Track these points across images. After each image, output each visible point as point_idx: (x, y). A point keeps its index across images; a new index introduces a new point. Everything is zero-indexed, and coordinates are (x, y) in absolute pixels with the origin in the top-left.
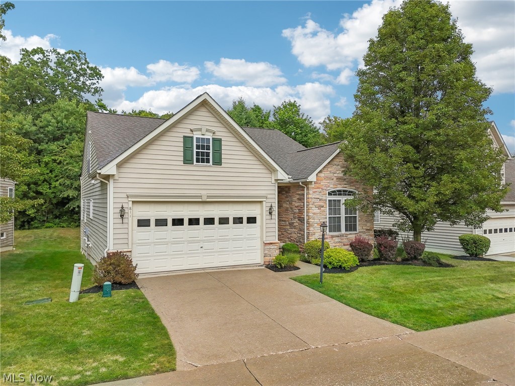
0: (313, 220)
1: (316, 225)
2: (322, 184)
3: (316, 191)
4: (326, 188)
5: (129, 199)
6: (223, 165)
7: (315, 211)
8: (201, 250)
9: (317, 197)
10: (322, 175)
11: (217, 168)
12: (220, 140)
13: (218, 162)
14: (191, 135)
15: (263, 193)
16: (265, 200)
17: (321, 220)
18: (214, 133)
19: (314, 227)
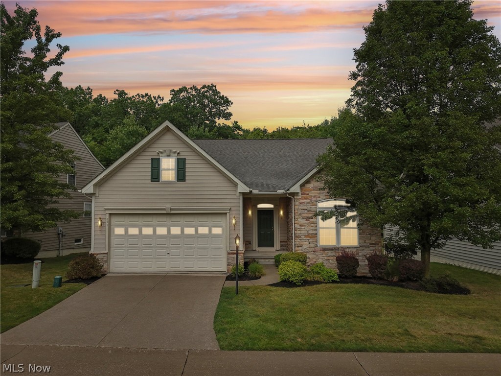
0: (299, 232)
1: (303, 237)
2: (310, 195)
3: (304, 203)
4: (315, 199)
5: (106, 212)
6: (187, 181)
7: (302, 223)
9: (305, 208)
10: (310, 186)
11: (180, 184)
12: (184, 160)
13: (182, 179)
14: (158, 157)
15: (228, 206)
16: (229, 212)
17: (309, 232)
18: (179, 153)
19: (301, 239)
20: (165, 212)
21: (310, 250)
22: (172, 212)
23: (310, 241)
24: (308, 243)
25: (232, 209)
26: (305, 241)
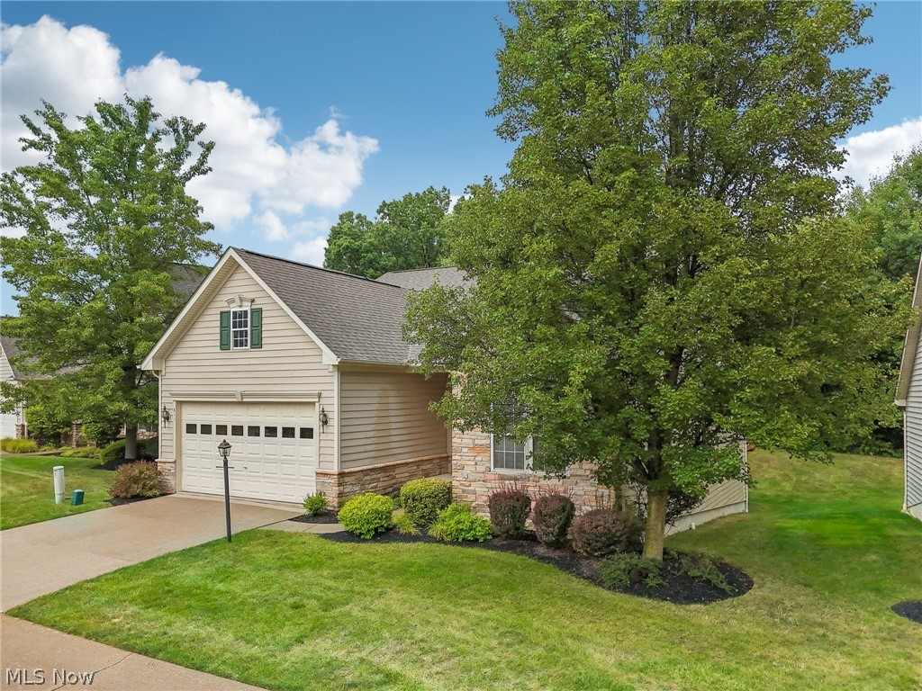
0: (459, 441)
1: (465, 450)
5: (173, 399)
6: (264, 348)
8: (245, 472)
11: (256, 353)
12: (261, 311)
13: (257, 344)
14: (227, 309)
15: (315, 389)
16: (317, 400)
17: (477, 442)
18: (253, 301)
19: (461, 454)
20: (235, 400)
21: (478, 476)
22: (245, 400)
23: (477, 458)
24: (474, 463)
25: (324, 394)
26: (467, 458)
